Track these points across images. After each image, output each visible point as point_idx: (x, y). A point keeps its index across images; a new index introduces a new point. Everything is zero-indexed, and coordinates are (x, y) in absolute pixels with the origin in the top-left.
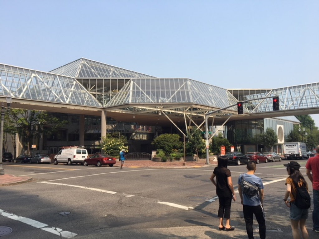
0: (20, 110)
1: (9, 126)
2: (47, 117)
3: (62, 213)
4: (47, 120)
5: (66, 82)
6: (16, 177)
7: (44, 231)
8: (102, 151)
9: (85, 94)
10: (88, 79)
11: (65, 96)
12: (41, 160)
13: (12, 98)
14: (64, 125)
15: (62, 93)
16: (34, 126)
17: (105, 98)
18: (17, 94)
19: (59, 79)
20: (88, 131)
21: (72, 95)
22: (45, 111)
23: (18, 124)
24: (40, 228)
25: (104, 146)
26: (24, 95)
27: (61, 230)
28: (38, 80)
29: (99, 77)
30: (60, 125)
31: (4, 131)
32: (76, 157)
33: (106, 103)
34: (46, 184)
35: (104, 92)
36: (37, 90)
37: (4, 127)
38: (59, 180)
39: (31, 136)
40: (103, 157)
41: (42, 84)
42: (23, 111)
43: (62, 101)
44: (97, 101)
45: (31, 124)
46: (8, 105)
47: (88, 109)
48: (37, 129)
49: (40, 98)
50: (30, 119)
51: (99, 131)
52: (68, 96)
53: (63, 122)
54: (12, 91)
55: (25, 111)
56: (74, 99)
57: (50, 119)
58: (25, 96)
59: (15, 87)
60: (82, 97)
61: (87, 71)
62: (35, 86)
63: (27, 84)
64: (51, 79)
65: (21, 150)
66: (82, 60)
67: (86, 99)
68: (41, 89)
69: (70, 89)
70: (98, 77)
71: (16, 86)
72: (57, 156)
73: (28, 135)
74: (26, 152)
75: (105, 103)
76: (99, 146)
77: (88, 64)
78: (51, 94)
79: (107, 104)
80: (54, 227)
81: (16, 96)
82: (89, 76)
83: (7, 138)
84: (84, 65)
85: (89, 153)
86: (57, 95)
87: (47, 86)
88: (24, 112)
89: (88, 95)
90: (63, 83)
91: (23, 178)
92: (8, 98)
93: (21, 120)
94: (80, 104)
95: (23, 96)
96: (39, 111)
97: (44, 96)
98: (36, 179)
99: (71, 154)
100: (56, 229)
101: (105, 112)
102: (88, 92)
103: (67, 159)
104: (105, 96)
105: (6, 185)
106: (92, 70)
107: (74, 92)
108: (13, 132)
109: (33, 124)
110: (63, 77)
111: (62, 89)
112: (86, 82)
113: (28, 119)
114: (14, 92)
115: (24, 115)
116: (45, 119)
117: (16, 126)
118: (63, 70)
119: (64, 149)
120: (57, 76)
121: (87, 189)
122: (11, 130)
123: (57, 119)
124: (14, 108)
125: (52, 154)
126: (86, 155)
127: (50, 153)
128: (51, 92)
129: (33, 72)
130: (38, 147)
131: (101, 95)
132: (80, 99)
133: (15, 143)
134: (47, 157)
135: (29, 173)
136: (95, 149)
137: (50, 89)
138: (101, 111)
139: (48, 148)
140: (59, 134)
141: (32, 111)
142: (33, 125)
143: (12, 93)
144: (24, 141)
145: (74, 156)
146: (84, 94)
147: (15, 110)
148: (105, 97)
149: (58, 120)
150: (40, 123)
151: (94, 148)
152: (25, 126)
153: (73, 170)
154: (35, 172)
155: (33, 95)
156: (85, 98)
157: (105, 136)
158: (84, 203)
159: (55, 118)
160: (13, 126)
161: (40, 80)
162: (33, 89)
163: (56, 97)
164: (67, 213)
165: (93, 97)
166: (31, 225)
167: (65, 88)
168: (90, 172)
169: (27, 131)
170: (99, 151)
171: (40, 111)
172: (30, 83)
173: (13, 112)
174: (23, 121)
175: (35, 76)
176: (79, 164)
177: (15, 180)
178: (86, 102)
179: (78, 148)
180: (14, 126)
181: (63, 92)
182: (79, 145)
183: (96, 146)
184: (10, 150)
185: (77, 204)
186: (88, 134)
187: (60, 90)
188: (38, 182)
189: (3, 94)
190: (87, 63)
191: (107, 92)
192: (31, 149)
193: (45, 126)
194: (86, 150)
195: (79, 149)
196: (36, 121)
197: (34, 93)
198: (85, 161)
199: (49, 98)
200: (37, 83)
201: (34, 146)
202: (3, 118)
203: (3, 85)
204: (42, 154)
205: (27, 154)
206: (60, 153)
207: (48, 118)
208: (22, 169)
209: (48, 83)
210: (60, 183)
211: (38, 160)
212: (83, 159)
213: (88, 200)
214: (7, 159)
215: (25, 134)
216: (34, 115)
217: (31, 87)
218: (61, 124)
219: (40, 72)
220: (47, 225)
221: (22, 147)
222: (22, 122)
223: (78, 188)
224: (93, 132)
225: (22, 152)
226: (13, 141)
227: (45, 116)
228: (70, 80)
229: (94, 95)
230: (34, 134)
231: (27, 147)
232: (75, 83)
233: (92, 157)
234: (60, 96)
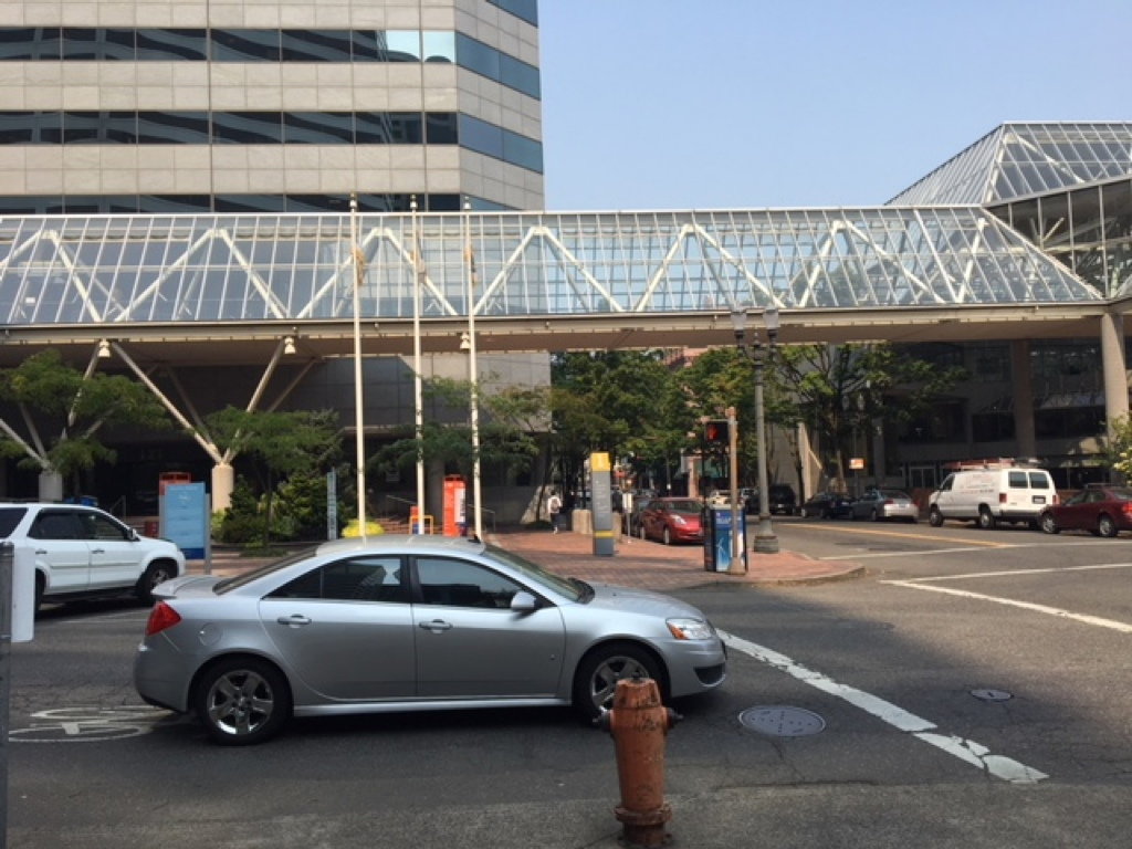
0: (804, 349)
1: (775, 404)
2: (891, 363)
3: (982, 693)
4: (893, 372)
5: (949, 226)
6: (814, 562)
7: (926, 742)
8: (1113, 475)
9: (1025, 260)
10: (1034, 201)
11: (948, 279)
12: (883, 510)
13: (781, 314)
14: (953, 384)
15: (938, 269)
16: (853, 395)
17: (1110, 263)
18: (792, 298)
19: (925, 221)
20: (1047, 399)
21: (974, 270)
22: (883, 341)
23: (803, 394)
24: (909, 732)
25: (1124, 454)
26: (814, 296)
27: (986, 750)
28: (853, 239)
29: (1080, 182)
30: (939, 387)
31: (766, 420)
32: (1010, 499)
33: (1120, 282)
34: (911, 589)
35: (1107, 238)
36: (850, 273)
37: (765, 405)
38: (954, 581)
39: (845, 432)
40: (1123, 498)
41: (866, 252)
42: (813, 349)
43: (939, 300)
44: (1077, 278)
45: (840, 390)
46: (771, 334)
47: (1040, 316)
48: (861, 406)
49: (865, 299)
50: (835, 374)
51: (1093, 399)
52: (959, 278)
53: (947, 375)
54: (777, 291)
55: (821, 349)
56: (982, 285)
57: (901, 368)
58: (818, 300)
59: (783, 277)
60: (1016, 274)
61: (1028, 171)
62: (846, 263)
63: (819, 261)
64: (895, 229)
65: (817, 476)
66: (1006, 132)
67: (1032, 277)
68: (864, 268)
69: (964, 250)
70: (1072, 182)
71: (787, 273)
72: (938, 497)
73: (835, 426)
74: (833, 482)
75: (1114, 283)
76: (1102, 455)
77: (1032, 142)
78: (900, 279)
79: (1124, 286)
80: (959, 735)
81: (789, 305)
82: (1037, 186)
83: (776, 441)
84: (1015, 148)
85: (1057, 487)
86: (922, 278)
87: (884, 253)
88: (816, 354)
89: (1036, 261)
90: (940, 233)
91: (835, 567)
92: (770, 312)
93: (810, 381)
94: (1008, 299)
95: (810, 304)
96: (863, 345)
97: (876, 288)
98: (875, 572)
99: (990, 488)
100: (964, 745)
101: (1115, 317)
102: (1036, 249)
103: (976, 508)
104: (1108, 253)
105: (790, 583)
106: (1050, 160)
107: (982, 260)
108: (791, 419)
109: (846, 391)
110: (937, 210)
111: (935, 254)
112: (1024, 211)
113: (830, 376)
114: (783, 294)
115: (817, 361)
116: (883, 368)
117: (796, 399)
118: (935, 187)
119: (959, 470)
120: (916, 213)
121: (1066, 619)
122: (782, 413)
123: (928, 366)
124: (786, 341)
125: (917, 489)
126: (1050, 493)
127: (911, 485)
128: (897, 272)
129: (835, 214)
130: (869, 465)
131: (1095, 253)
132: (1006, 280)
133: (798, 453)
134: (904, 497)
135: (851, 549)
136: (1082, 469)
137: (895, 264)
138: (1100, 317)
139: (902, 469)
140: (937, 419)
141: (842, 346)
142: (849, 394)
143: (777, 296)
144: (824, 447)
145: (1003, 497)
146: (1021, 261)
147: (790, 348)
148: (1111, 257)
149: (930, 370)
150: (868, 384)
151: (1077, 465)
152: (822, 398)
153: (1004, 546)
154: (871, 550)
155: (842, 293)
156: (1027, 274)
157: (1122, 417)
158: (1060, 667)
159: (918, 363)
160: (788, 402)
161: (860, 237)
162: (839, 272)
163: (917, 289)
164: (998, 695)
165: (1058, 264)
166: (879, 718)
167: (948, 251)
168: (1071, 558)
169: (830, 416)
170: (1101, 474)
171: (867, 342)
172: (829, 255)
173: (784, 356)
174: (815, 381)
175: (841, 226)
176: (1021, 524)
177: (811, 570)
178: (1030, 288)
179: (1013, 464)
180: (791, 399)
181: (941, 267)
182: (1018, 457)
183: (1088, 456)
184: (786, 477)
185: (1032, 668)
186: (1048, 411)
187: (928, 261)
188: (882, 582)
189: (751, 304)
190: (1027, 138)
191: (1122, 236)
192: (850, 473)
193: (888, 392)
194: (1047, 474)
195: (1017, 469)
196: (858, 379)
197: (841, 285)
198: (1048, 512)
199: (894, 295)
200: (851, 250)
201: (857, 464)
202: (760, 379)
203: (750, 275)
204: (884, 488)
205: (836, 490)
206: (949, 486)
207: (894, 365)
208: (827, 538)
209: (885, 243)
210: (960, 588)
211: (874, 509)
212: (1038, 508)
213: (1077, 660)
214: (780, 506)
215: (825, 424)
216: (847, 358)
217: (834, 267)
218: (940, 381)
219: (857, 211)
220: (932, 726)
221: (819, 465)
222: (815, 385)
223: (1032, 611)
224: (1067, 404)
225: (822, 484)
226: (793, 449)
227: (886, 359)
228: (962, 217)
229: (1063, 257)
230: (853, 421)
231: (835, 466)
232: (981, 224)
233: (1075, 500)
234: (933, 283)
